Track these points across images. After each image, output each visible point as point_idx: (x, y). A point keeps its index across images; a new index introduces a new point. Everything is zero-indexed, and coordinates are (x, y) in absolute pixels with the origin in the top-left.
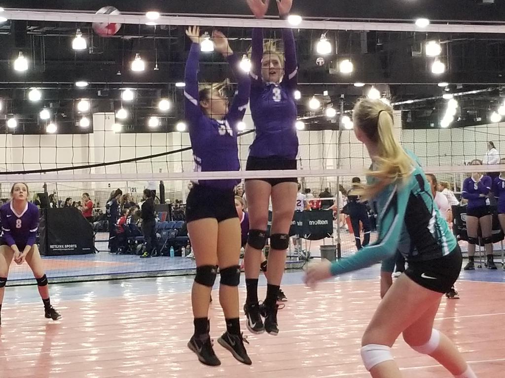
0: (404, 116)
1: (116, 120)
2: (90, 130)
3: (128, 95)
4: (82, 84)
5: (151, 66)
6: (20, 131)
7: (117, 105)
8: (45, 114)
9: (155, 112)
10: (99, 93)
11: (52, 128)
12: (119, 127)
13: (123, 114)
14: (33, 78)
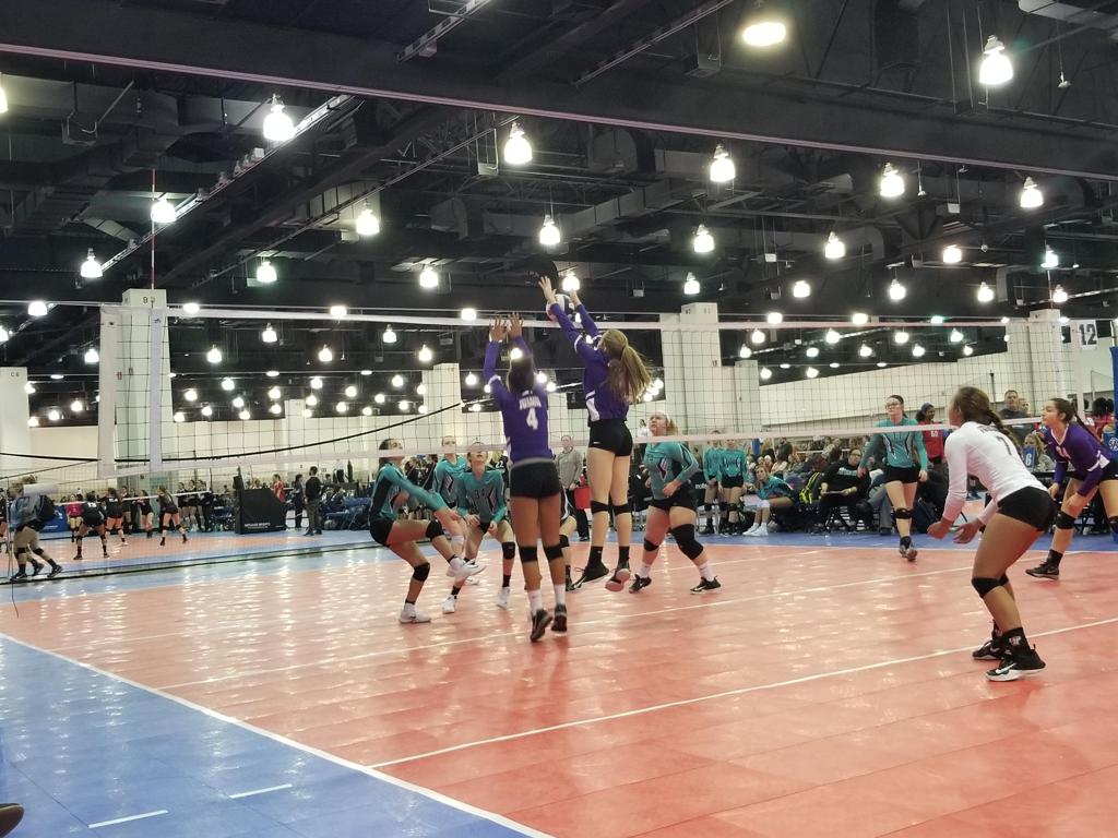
0: (569, 397)
1: (307, 407)
2: (282, 416)
3: (317, 383)
4: (273, 374)
5: (337, 356)
6: (214, 418)
7: (308, 392)
8: (238, 402)
9: (344, 398)
10: (290, 382)
11: (245, 415)
12: (309, 413)
13: (312, 400)
14: (226, 369)
